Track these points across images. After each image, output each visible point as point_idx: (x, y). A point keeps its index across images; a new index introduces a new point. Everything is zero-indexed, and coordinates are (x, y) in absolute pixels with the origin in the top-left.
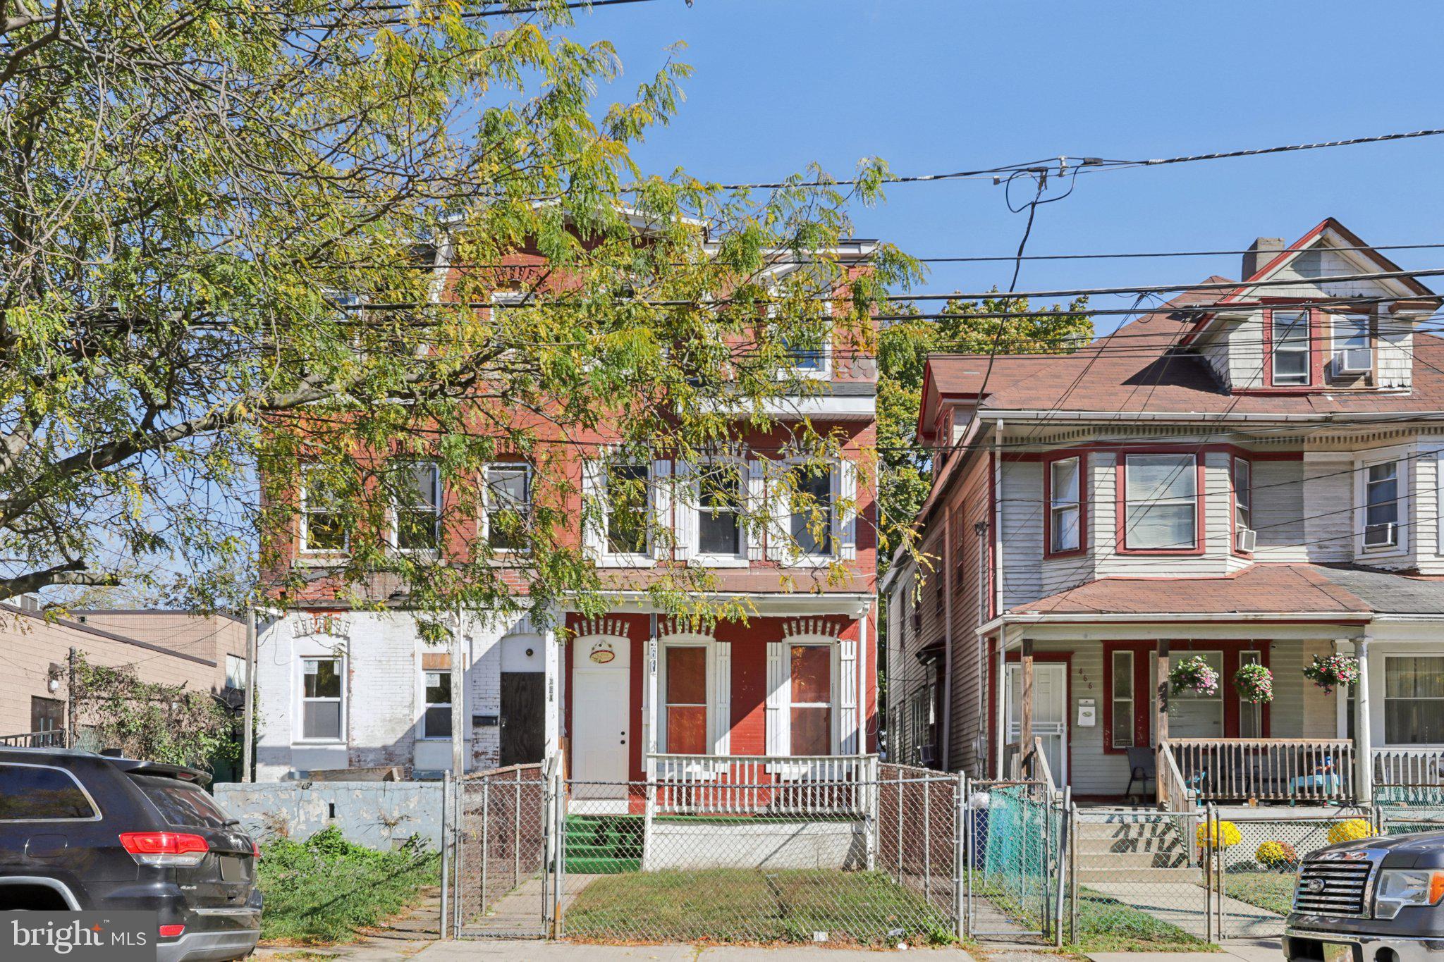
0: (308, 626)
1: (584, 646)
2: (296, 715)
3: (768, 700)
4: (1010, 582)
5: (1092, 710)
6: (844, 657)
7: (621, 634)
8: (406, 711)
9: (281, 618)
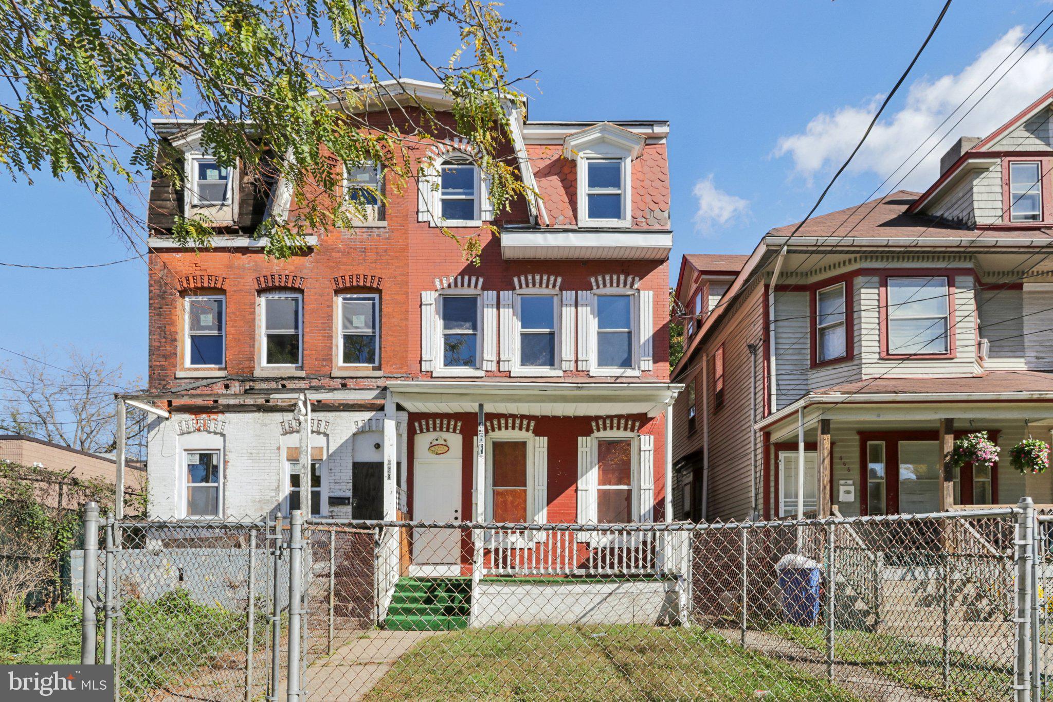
0: (191, 426)
1: (423, 441)
2: (180, 497)
3: (579, 482)
4: (781, 387)
5: (852, 489)
6: (643, 448)
7: (454, 431)
8: (273, 494)
9: (167, 419)
